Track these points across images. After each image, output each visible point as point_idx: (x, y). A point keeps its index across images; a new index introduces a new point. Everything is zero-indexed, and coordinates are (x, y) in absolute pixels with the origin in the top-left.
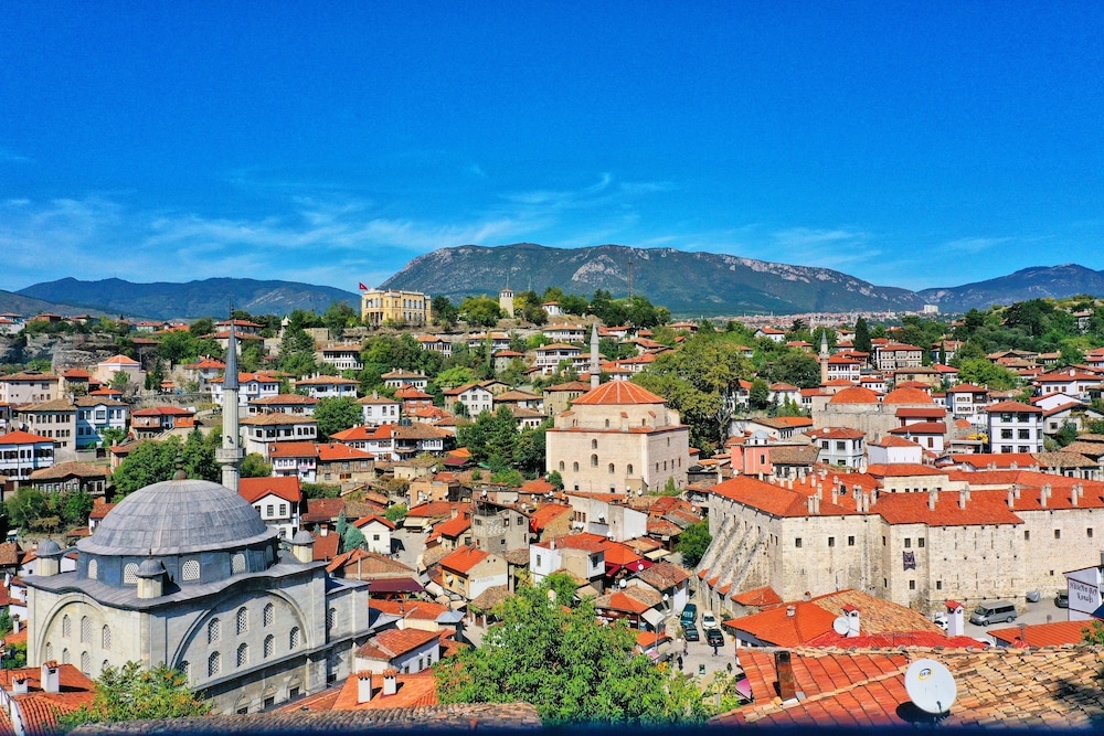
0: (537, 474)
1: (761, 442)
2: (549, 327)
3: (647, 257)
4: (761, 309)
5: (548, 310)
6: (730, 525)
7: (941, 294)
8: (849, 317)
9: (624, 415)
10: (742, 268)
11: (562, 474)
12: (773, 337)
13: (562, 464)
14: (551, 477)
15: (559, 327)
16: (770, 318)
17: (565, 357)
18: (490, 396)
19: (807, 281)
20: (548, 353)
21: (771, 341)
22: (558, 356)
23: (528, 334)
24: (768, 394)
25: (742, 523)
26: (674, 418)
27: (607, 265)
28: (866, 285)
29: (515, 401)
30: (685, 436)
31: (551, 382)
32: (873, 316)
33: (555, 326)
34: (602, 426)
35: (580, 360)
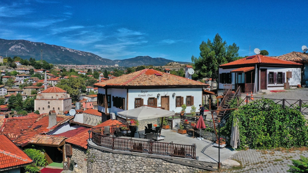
0: (31, 111)
1: (90, 101)
2: (17, 69)
3: (36, 45)
4: (71, 63)
5: (16, 63)
6: (89, 119)
7: (119, 61)
8: (96, 67)
9: (57, 95)
10: (66, 51)
11: (39, 111)
12: (83, 73)
13: (39, 108)
14: (36, 112)
15: (21, 69)
16: (75, 66)
17: (26, 78)
18: (6, 90)
19: (85, 56)
20: (20, 77)
21: (83, 75)
22: (23, 78)
23: (11, 71)
24: (86, 89)
25: (92, 119)
26: (69, 96)
27: (22, 46)
28: (100, 58)
29: (15, 91)
30: (71, 100)
31: (25, 86)
32: (103, 66)
33: (19, 69)
34: (51, 98)
35: (31, 79)
